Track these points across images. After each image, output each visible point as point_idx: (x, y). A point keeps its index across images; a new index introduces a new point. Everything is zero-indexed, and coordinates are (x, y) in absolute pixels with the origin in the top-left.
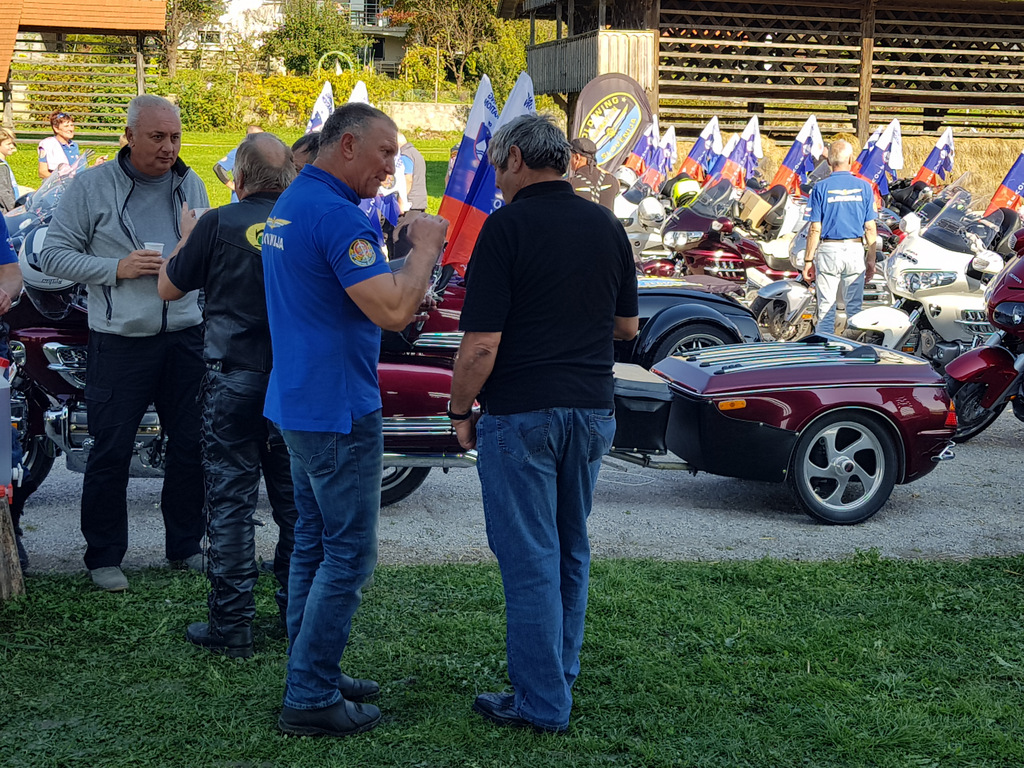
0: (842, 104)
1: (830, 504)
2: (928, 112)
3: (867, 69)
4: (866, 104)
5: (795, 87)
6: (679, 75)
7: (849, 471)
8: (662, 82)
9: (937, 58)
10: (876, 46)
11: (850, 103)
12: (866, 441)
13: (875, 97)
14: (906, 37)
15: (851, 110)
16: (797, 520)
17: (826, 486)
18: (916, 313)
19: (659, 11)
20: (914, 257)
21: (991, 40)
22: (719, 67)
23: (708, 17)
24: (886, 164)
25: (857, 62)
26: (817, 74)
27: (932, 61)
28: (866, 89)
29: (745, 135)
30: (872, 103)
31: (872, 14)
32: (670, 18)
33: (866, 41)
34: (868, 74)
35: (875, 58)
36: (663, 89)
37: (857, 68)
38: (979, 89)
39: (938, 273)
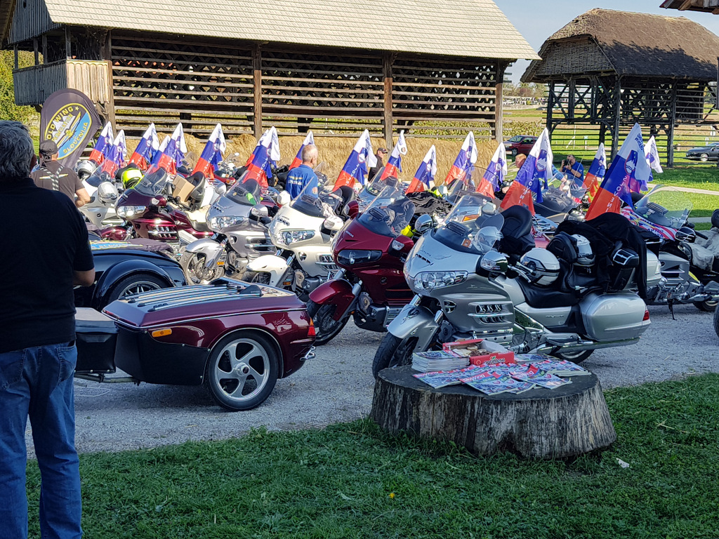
0: (244, 114)
1: (235, 397)
2: (300, 120)
3: (258, 91)
4: (259, 115)
5: (211, 103)
6: (129, 93)
7: (246, 373)
8: (116, 98)
9: (303, 84)
10: (263, 75)
11: (249, 114)
12: (257, 351)
13: (265, 110)
14: (283, 70)
15: (249, 118)
16: (212, 410)
17: (230, 385)
18: (291, 259)
19: (111, 47)
20: (287, 221)
21: (337, 73)
22: (158, 87)
23: (146, 52)
24: (269, 157)
25: (252, 86)
26: (225, 94)
27: (300, 86)
28: (259, 105)
29: (175, 136)
30: (264, 114)
31: (259, 54)
32: (120, 52)
33: (256, 72)
34: (259, 95)
35: (263, 83)
36: (117, 103)
37: (252, 90)
38: (332, 105)
39: (303, 231)
